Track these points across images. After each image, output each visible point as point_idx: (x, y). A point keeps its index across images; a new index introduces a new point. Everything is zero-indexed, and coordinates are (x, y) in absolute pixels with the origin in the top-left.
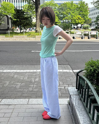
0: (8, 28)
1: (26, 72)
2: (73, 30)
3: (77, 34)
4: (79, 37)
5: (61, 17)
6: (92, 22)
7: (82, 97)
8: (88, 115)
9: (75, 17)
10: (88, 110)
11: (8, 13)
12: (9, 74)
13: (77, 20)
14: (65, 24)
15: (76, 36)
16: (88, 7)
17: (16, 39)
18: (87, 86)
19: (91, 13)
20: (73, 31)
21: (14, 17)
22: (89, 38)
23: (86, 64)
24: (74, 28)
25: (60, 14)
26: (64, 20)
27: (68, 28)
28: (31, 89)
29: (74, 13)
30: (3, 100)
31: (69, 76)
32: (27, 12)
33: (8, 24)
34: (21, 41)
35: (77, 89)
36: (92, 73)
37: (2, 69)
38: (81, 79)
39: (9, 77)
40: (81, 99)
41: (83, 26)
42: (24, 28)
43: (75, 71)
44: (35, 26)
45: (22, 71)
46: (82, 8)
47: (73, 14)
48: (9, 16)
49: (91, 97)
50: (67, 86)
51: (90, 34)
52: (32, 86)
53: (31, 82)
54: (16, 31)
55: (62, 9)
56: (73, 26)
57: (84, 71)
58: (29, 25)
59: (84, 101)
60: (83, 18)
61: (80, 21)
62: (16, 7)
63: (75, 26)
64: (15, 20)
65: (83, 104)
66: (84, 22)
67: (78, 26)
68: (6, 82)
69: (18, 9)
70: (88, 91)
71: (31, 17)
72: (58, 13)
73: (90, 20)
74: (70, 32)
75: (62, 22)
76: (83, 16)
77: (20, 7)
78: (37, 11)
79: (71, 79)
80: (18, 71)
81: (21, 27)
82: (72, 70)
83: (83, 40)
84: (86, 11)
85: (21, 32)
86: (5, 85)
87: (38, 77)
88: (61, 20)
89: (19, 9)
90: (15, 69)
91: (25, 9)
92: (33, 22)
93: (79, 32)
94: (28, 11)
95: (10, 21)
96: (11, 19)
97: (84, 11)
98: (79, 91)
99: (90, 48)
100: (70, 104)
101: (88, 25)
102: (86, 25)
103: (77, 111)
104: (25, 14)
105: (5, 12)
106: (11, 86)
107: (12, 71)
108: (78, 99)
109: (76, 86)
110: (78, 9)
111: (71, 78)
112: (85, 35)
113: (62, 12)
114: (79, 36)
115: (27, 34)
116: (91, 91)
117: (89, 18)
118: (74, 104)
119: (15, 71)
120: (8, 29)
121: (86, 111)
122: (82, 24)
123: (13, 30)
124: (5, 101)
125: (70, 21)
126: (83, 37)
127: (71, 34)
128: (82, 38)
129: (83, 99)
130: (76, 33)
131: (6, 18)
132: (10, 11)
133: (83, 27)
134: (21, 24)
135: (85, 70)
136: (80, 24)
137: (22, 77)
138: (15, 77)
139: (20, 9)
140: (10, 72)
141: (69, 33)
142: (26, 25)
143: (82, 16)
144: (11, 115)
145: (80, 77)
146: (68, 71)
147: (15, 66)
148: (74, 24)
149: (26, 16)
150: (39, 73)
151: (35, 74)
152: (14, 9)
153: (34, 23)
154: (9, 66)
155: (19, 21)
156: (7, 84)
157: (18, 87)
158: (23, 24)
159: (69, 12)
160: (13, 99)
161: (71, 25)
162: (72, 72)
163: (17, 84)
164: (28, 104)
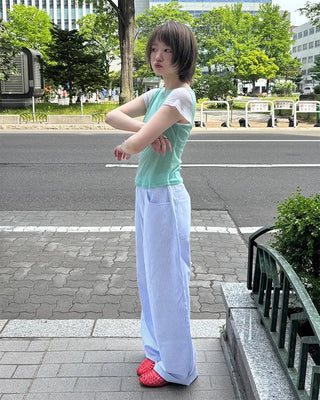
0: (31, 89)
1: (87, 234)
2: (239, 98)
3: (252, 111)
4: (261, 121)
5: (202, 55)
6: (304, 72)
7: (266, 315)
8: (286, 373)
9: (246, 55)
10: (285, 357)
11: (31, 40)
12: (33, 239)
13: (252, 67)
14: (216, 79)
15: (250, 116)
16: (291, 24)
17: (55, 126)
18: (282, 281)
19: (300, 42)
20: (239, 100)
21: (50, 55)
22: (291, 124)
23: (279, 209)
24: (245, 90)
25: (201, 44)
26: (213, 67)
27: (225, 92)
28: (101, 288)
29: (243, 42)
30: (12, 322)
31: (226, 248)
32: (93, 39)
33: (31, 76)
34: (71, 131)
35: (250, 288)
36: (300, 236)
37: (11, 223)
38: (262, 256)
39: (31, 249)
40: (262, 323)
41: (272, 84)
42: (83, 90)
43: (244, 230)
44: (118, 83)
45: (74, 229)
46: (271, 25)
47: (241, 46)
48: (34, 52)
49: (295, 316)
50: (220, 278)
51: (295, 112)
52: (107, 277)
53: (102, 266)
54: (55, 101)
55: (205, 30)
56: (240, 84)
57: (274, 231)
58: (99, 80)
59: (274, 330)
60: (274, 59)
61: (263, 70)
62: (56, 22)
63: (246, 86)
64: (55, 63)
65: (269, 338)
66: (278, 73)
67: (257, 84)
68: (22, 264)
69: (63, 28)
70: (286, 296)
71: (103, 55)
73: (295, 65)
74: (231, 103)
75: (204, 73)
76: (275, 52)
77: (70, 22)
78: (123, 36)
79: (231, 258)
80: (62, 229)
81: (71, 85)
82: (237, 226)
83: (274, 130)
84: (283, 35)
85: (71, 104)
86: (20, 276)
87: (125, 249)
88: (204, 64)
89: (67, 30)
90: (51, 224)
91: (86, 30)
92: (110, 70)
93: (260, 105)
94: (97, 36)
95: (37, 67)
96: (40, 60)
97: (278, 38)
98: (257, 297)
99: (293, 155)
100: (226, 339)
101: (289, 81)
102: (282, 82)
103: (250, 361)
104: (84, 44)
105: (20, 40)
106: (38, 278)
107: (42, 229)
108: (253, 323)
109: (246, 279)
110: (257, 30)
111: (233, 253)
112: (280, 113)
113: (205, 39)
114: (259, 117)
115: (92, 109)
116: (296, 295)
117: (292, 58)
118: (242, 336)
119: (52, 229)
120: (31, 93)
121: (280, 361)
122: (269, 77)
123: (45, 97)
124: (17, 327)
125: (230, 68)
126: (273, 119)
127: (234, 111)
128: (270, 125)
129: (268, 323)
130: (249, 109)
131: (26, 59)
132: (39, 35)
133: (274, 87)
134: (71, 79)
135: (278, 227)
136: (264, 77)
137: (74, 248)
138: (51, 250)
139: (70, 29)
140: (34, 234)
141: (228, 107)
142: (87, 82)
143: (269, 52)
144: (37, 370)
145: (260, 250)
146: (222, 230)
147: (52, 214)
148: (243, 78)
149: (88, 52)
150: (128, 237)
151: (115, 240)
152: (51, 30)
153: (114, 75)
154: (31, 214)
155: (65, 68)
156: (26, 271)
157: (61, 280)
158: (78, 76)
159: (228, 38)
160: (44, 320)
161: (236, 83)
162: (236, 232)
163: (58, 270)
164: (92, 336)
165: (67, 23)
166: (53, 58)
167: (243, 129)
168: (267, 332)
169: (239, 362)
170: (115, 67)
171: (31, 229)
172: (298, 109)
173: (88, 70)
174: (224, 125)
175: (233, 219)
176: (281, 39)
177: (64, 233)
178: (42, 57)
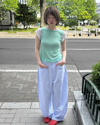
0: (11, 23)
1: (29, 72)
4: (86, 34)
5: (67, 12)
7: (88, 102)
8: (95, 123)
9: (81, 12)
10: (94, 118)
11: (11, 7)
12: (12, 74)
13: (83, 16)
14: (72, 20)
15: (82, 33)
16: (96, 3)
17: (19, 35)
20: (79, 27)
21: (17, 12)
22: (96, 35)
24: (81, 24)
25: (66, 9)
26: (70, 16)
28: (34, 91)
29: (80, 8)
30: (4, 103)
31: (74, 77)
32: (32, 7)
33: (11, 19)
34: (24, 37)
35: (83, 93)
37: (4, 69)
38: (87, 83)
39: (11, 77)
40: (87, 105)
41: (90, 22)
42: (28, 24)
43: (81, 71)
44: (40, 21)
45: (25, 71)
46: (89, 3)
47: (80, 10)
48: (12, 11)
49: (98, 105)
51: (97, 32)
52: (36, 87)
53: (34, 83)
54: (19, 27)
55: (68, 4)
56: (79, 22)
58: (34, 20)
59: (91, 108)
60: (90, 14)
61: (86, 17)
62: (19, 2)
63: (81, 22)
64: (19, 15)
65: (89, 111)
66: (91, 18)
67: (85, 22)
68: (8, 83)
69: (22, 4)
70: (95, 98)
71: (35, 12)
72: (64, 8)
73: (97, 16)
74: (76, 28)
75: (67, 18)
76: (90, 12)
77: (24, 1)
78: (41, 6)
79: (76, 81)
80: (21, 71)
81: (24, 22)
82: (78, 70)
83: (90, 37)
84: (93, 6)
85: (24, 28)
86: (7, 87)
88: (67, 15)
91: (29, 4)
92: (37, 17)
93: (86, 29)
95: (13, 16)
96: (14, 14)
97: (91, 7)
98: (85, 96)
99: (96, 46)
100: (75, 109)
101: (95, 21)
102: (93, 21)
103: (83, 119)
105: (8, 7)
106: (13, 88)
107: (14, 71)
108: (84, 105)
110: (85, 4)
111: (77, 79)
112: (92, 32)
113: (68, 7)
115: (31, 30)
117: (96, 14)
119: (18, 71)
120: (11, 25)
121: (93, 119)
122: (88, 20)
123: (16, 26)
124: (6, 105)
125: (76, 17)
126: (90, 34)
127: (77, 31)
128: (89, 36)
129: (89, 105)
130: (82, 30)
131: (9, 13)
132: (14, 5)
133: (90, 23)
134: (24, 20)
135: (92, 73)
136: (87, 20)
137: (25, 77)
138: (18, 78)
139: (24, 4)
140: (12, 72)
141: (75, 30)
142: (29, 21)
143: (89, 12)
144: (13, 120)
145: (86, 81)
146: (73, 71)
147: (18, 66)
148: (80, 20)
149: (30, 11)
152: (18, 4)
153: (38, 19)
154: (11, 66)
155: (23, 16)
156: (9, 85)
157: (21, 88)
158: (27, 19)
159: (75, 7)
160: (15, 103)
161: (78, 21)
162: (78, 72)
163: (20, 85)
164: (31, 108)
165: (23, 2)
166: (18, 13)
167: (80, 37)
168: (88, 109)
169: (79, 118)
170: (39, 16)
171: (11, 71)
172: (98, 31)
173: (30, 17)
174: (74, 36)
175: (77, 67)
176: (92, 7)
177: (22, 72)
178: (15, 13)
